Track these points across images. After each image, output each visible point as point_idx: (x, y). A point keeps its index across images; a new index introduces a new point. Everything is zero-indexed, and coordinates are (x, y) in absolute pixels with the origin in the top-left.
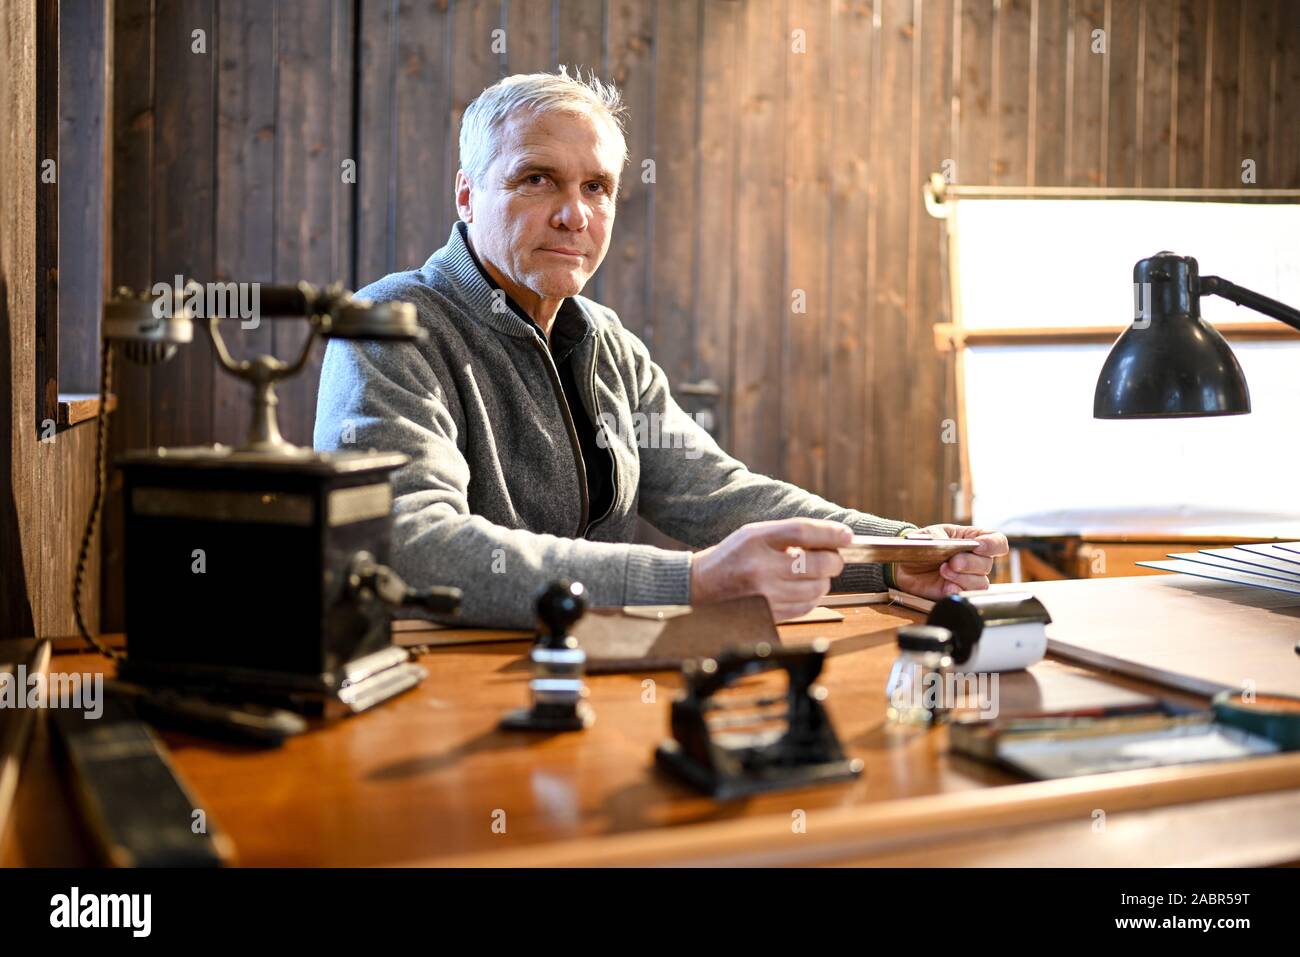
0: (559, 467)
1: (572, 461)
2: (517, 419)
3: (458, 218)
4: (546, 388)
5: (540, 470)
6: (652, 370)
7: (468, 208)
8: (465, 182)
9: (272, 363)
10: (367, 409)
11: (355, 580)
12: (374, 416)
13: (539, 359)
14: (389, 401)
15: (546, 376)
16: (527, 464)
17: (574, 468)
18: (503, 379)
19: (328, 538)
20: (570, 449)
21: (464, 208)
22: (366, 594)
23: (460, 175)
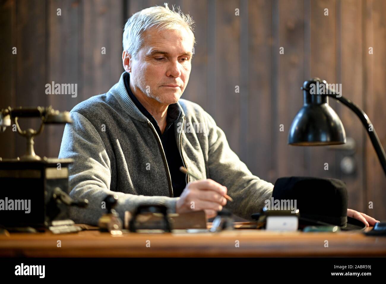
0: (158, 176)
1: (165, 174)
2: (140, 156)
3: (124, 71)
4: (155, 143)
5: (151, 178)
6: (218, 133)
7: (129, 66)
8: (127, 55)
9: (32, 131)
10: (74, 150)
11: (55, 196)
12: (76, 152)
13: (150, 131)
14: (83, 148)
15: (154, 138)
16: (145, 176)
17: (165, 176)
18: (134, 140)
19: (45, 182)
20: (164, 169)
21: (127, 66)
22: (59, 201)
23: (125, 52)
